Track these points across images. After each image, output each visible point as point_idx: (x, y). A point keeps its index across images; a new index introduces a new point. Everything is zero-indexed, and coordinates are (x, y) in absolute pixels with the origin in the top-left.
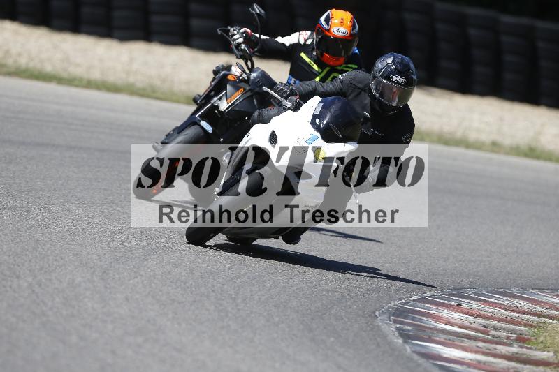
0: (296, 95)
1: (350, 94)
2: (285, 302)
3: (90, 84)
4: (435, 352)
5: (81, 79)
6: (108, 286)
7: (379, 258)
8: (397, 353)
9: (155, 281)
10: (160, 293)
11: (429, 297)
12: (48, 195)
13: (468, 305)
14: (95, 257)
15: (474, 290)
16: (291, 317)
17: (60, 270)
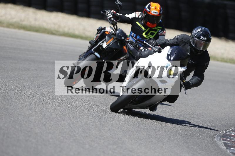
0: (158, 45)
1: (181, 45)
6: (101, 124)
8: (223, 153)
9: (121, 122)
10: (124, 127)
16: (179, 138)
17: (81, 117)
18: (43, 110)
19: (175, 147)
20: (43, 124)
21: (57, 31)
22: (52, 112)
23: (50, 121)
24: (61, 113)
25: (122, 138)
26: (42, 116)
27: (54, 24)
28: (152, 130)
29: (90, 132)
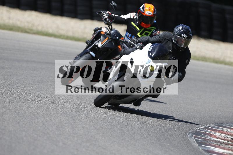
0: (140, 43)
1: (163, 42)
2: (149, 129)
3: (68, 38)
4: (212, 150)
5: (64, 36)
6: (75, 122)
7: (188, 110)
8: (195, 150)
9: (95, 120)
10: (97, 125)
11: (210, 127)
12: (50, 84)
13: (226, 130)
14: (69, 110)
15: (228, 124)
16: (151, 135)
17: (55, 115)
18: (17, 108)
19: (147, 144)
20: (17, 122)
21: (31, 30)
22: (26, 110)
23: (24, 119)
24: (35, 111)
25: (95, 135)
26: (15, 113)
27: (28, 22)
28: (125, 128)
29: (64, 129)
